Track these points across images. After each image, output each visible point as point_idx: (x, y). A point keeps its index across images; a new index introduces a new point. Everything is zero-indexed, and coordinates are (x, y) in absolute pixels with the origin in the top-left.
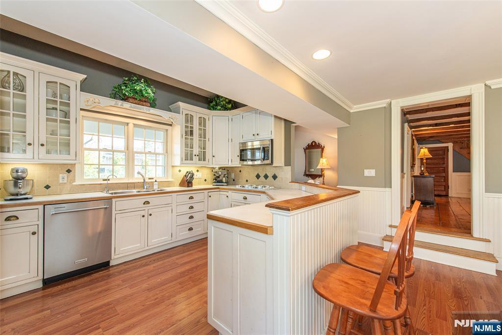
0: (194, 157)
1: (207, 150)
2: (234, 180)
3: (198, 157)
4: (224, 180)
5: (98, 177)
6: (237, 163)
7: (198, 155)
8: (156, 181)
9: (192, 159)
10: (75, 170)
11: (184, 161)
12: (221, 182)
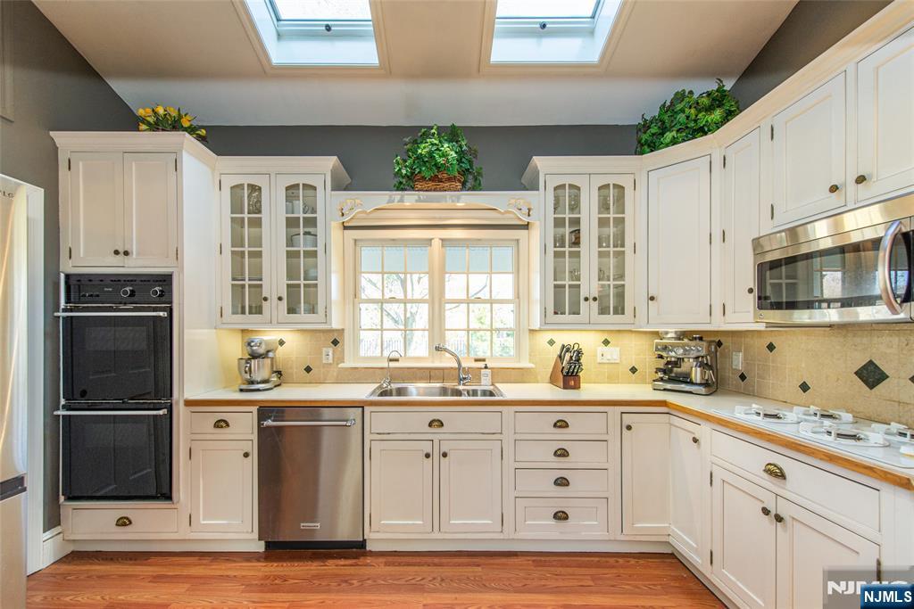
0: (583, 305)
1: (627, 282)
2: (743, 377)
3: (595, 305)
4: (697, 374)
5: (380, 355)
6: (743, 315)
7: (595, 299)
8: (486, 367)
9: (575, 311)
10: (343, 341)
11: (552, 318)
12: (685, 379)
